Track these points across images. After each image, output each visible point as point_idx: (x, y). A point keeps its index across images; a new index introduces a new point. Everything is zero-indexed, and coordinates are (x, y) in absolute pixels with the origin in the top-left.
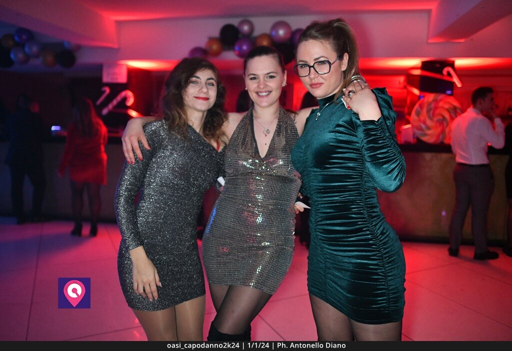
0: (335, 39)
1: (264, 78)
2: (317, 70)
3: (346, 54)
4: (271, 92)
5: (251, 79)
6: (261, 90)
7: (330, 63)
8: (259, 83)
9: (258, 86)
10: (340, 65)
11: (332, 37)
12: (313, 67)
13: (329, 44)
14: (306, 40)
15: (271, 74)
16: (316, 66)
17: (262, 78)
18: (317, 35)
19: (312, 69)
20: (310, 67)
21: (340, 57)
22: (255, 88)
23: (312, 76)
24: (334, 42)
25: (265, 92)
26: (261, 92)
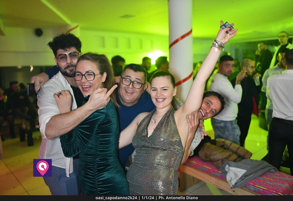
0: (100, 62)
1: (160, 90)
2: (87, 78)
3: (105, 73)
4: (165, 99)
5: (153, 90)
6: (159, 98)
7: (95, 75)
8: (157, 93)
9: (157, 95)
10: (101, 78)
11: (98, 61)
12: (84, 75)
13: (96, 64)
14: (83, 60)
15: (165, 88)
16: (86, 75)
17: (159, 90)
18: (89, 58)
19: (84, 76)
20: (82, 75)
21: (102, 73)
22: (155, 96)
23: (83, 81)
24: (99, 64)
25: (161, 99)
26: (158, 99)
